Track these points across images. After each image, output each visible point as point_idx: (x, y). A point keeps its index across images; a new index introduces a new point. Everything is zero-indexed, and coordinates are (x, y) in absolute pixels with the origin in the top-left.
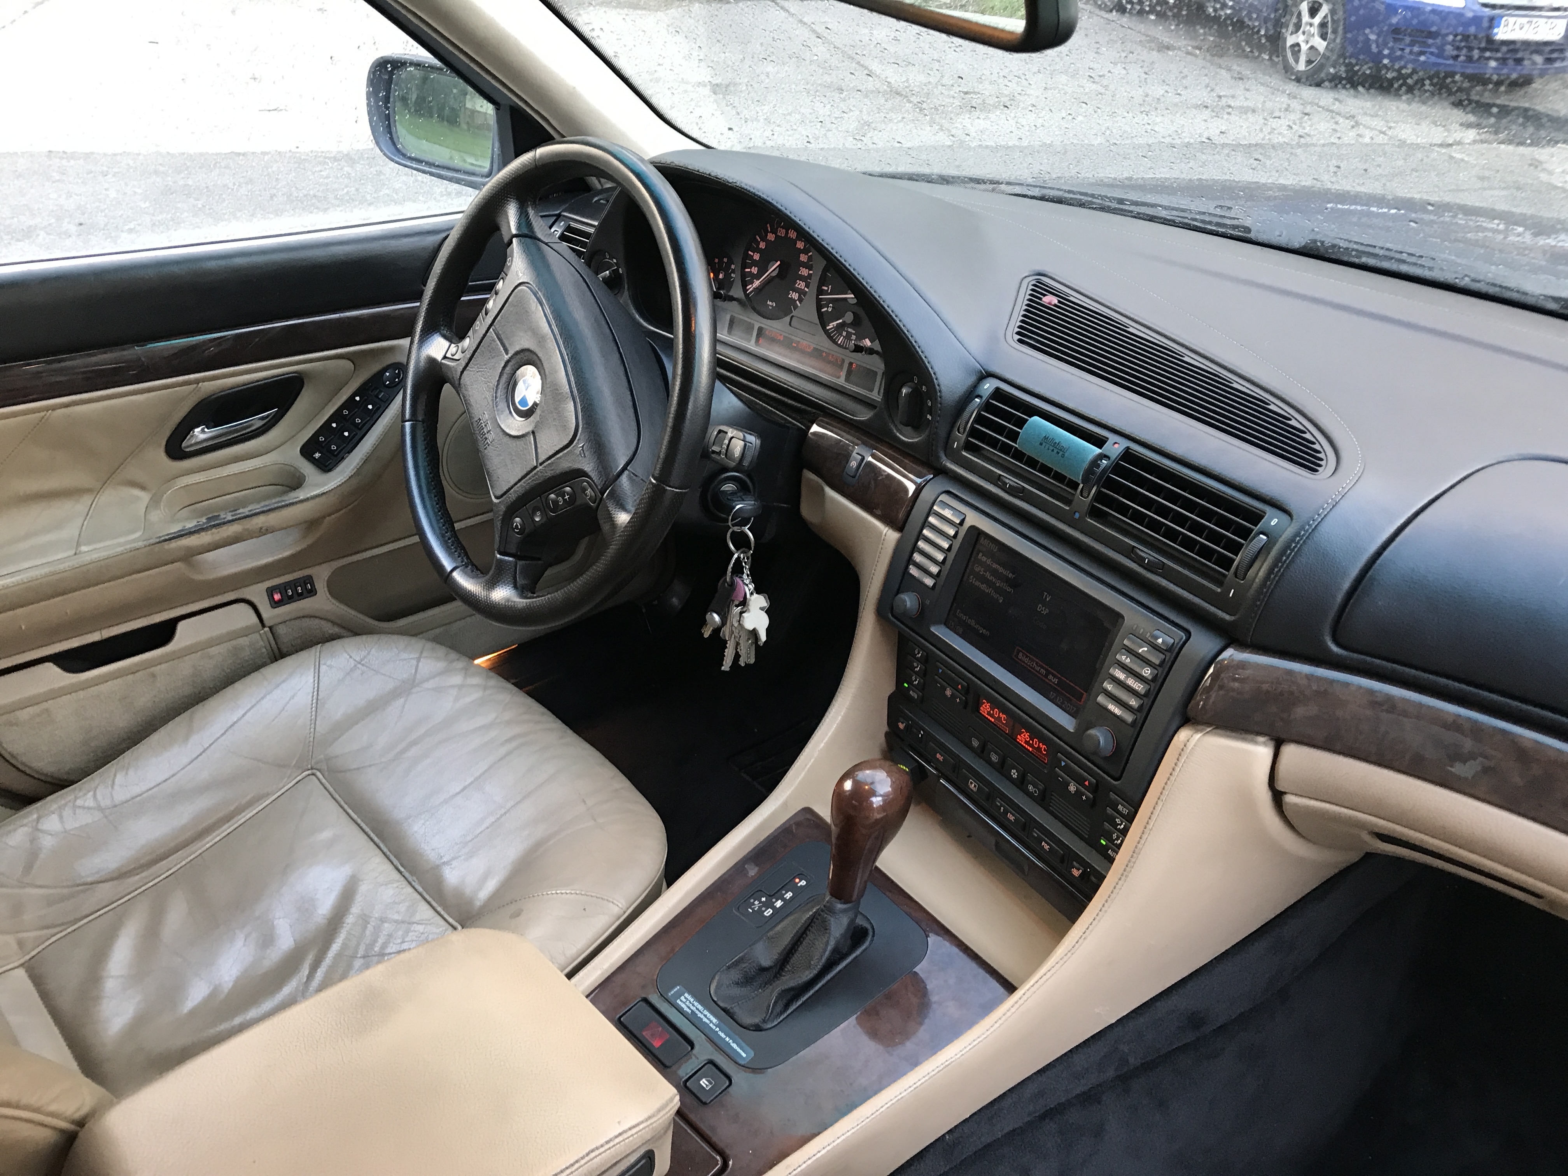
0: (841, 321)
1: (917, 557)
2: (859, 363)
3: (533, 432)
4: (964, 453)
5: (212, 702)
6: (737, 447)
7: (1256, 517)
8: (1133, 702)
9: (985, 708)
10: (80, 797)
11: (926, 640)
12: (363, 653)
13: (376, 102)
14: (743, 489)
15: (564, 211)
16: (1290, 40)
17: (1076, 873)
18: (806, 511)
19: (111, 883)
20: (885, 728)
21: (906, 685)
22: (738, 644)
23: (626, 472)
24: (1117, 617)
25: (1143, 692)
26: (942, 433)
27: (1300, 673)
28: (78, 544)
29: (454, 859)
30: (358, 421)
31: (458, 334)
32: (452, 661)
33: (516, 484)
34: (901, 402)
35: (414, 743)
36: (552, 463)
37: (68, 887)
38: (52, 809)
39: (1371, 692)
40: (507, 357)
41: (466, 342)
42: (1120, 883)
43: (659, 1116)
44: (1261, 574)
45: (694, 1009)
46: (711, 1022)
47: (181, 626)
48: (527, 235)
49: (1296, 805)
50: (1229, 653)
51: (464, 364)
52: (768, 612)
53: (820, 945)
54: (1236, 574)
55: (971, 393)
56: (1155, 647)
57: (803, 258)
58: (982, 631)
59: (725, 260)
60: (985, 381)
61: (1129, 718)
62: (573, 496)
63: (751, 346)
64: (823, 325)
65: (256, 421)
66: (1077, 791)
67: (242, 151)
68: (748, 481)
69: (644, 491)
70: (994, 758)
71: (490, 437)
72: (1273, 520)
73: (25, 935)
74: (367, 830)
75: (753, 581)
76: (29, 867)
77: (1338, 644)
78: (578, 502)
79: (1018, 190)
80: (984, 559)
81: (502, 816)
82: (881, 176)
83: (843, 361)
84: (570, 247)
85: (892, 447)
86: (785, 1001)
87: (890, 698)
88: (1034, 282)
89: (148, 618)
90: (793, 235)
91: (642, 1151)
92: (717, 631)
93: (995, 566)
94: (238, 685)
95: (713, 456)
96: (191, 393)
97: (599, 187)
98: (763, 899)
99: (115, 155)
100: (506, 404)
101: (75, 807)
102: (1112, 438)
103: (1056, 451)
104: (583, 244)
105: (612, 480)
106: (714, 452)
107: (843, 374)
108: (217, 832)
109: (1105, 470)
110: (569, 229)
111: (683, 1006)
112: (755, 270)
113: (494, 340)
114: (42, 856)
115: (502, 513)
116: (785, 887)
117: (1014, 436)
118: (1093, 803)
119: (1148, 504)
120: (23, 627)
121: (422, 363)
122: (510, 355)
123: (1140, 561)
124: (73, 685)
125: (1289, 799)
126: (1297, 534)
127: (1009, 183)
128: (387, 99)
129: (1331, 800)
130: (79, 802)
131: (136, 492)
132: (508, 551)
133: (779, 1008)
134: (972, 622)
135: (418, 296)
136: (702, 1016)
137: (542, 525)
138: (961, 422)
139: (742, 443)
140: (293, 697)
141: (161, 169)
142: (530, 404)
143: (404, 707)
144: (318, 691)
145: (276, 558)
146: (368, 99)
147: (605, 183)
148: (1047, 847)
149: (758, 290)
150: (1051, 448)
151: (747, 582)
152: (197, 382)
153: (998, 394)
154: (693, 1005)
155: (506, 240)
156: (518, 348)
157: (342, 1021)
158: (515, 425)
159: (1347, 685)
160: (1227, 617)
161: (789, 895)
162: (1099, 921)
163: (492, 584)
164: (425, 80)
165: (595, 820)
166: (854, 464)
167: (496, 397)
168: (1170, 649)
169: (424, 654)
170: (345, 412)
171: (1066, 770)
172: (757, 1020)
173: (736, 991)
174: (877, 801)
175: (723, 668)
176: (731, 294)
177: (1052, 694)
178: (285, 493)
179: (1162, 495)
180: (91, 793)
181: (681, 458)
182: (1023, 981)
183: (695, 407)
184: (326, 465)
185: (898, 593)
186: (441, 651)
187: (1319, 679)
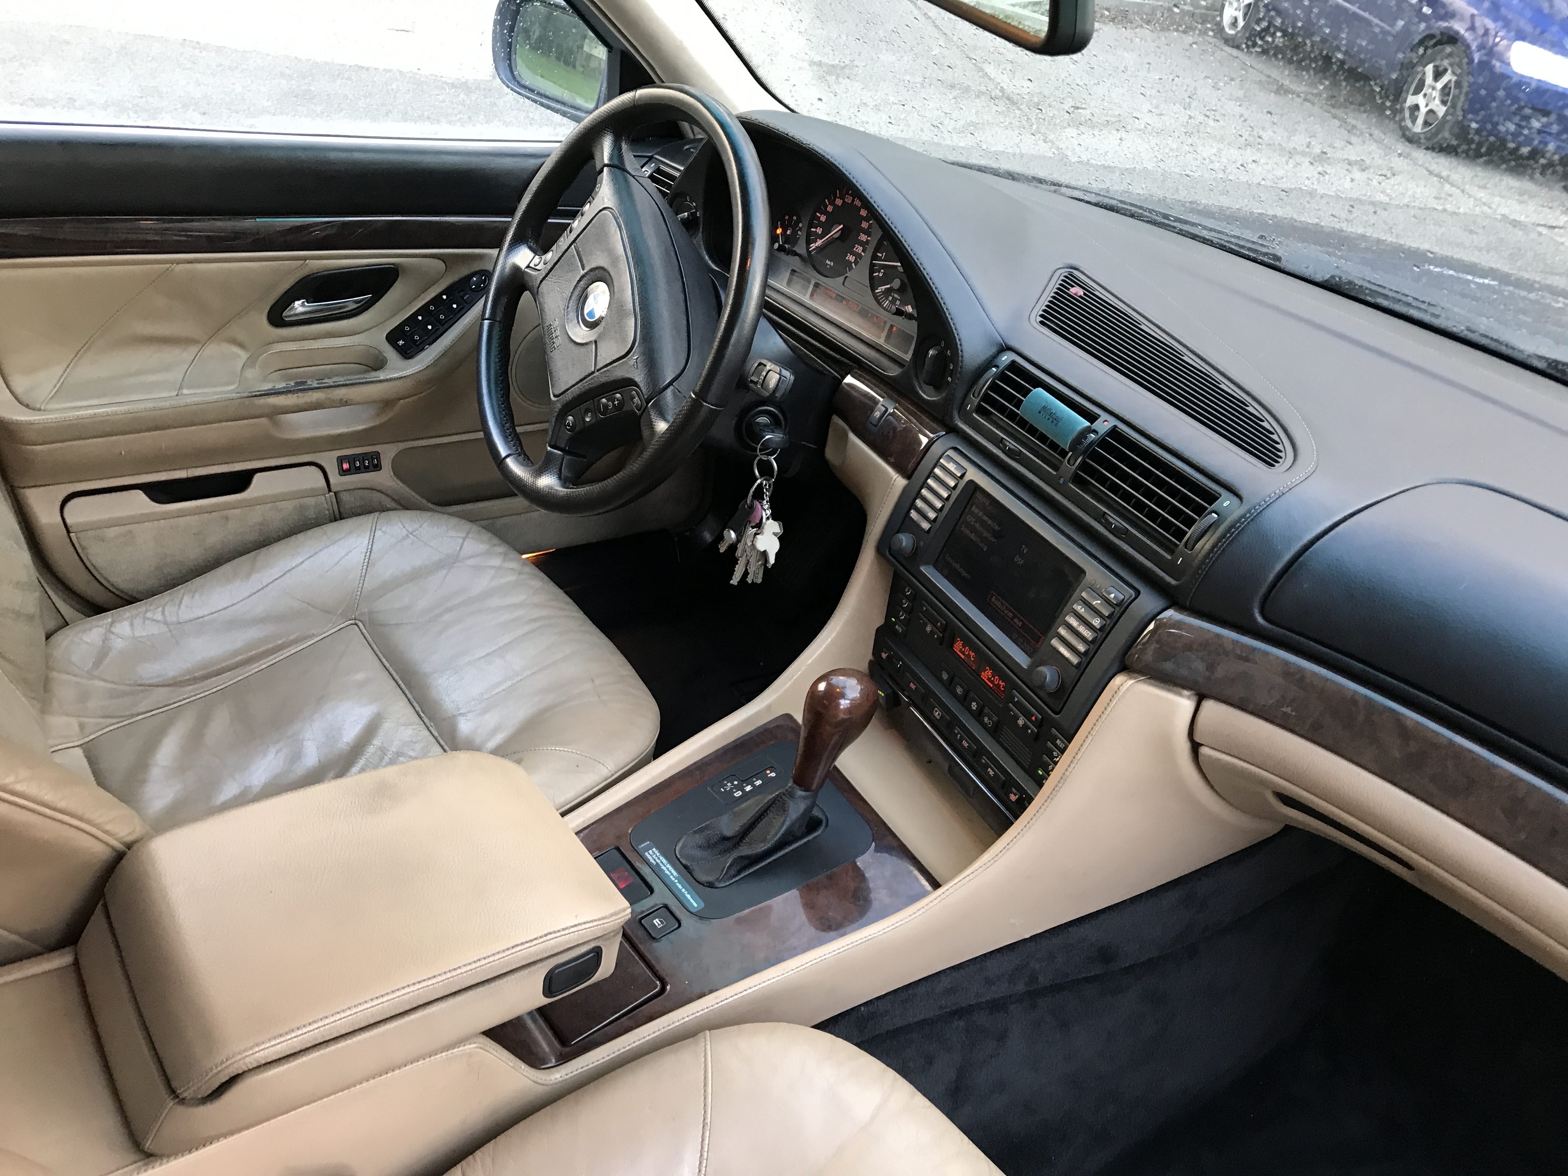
0: (889, 286)
1: (919, 503)
2: (899, 327)
3: (596, 342)
4: (974, 415)
5: (276, 548)
6: (773, 380)
7: (1212, 498)
8: (1082, 648)
9: (958, 646)
10: (150, 611)
11: (914, 576)
12: (416, 526)
13: (502, 30)
14: (776, 423)
15: (657, 154)
16: (1411, 100)
17: (1013, 798)
18: (830, 453)
19: (167, 688)
20: (870, 657)
21: (893, 619)
22: (748, 562)
23: (671, 387)
24: (1080, 572)
25: (1090, 639)
26: (959, 394)
27: (1228, 638)
28: (181, 388)
29: (469, 712)
30: (442, 317)
31: (542, 248)
32: (495, 545)
33: (573, 386)
34: (927, 361)
35: (449, 610)
36: (608, 371)
37: (130, 685)
38: (125, 616)
39: (1287, 663)
40: (582, 272)
41: (549, 255)
42: (1046, 804)
43: (611, 919)
44: (1208, 547)
45: (658, 861)
46: (672, 874)
47: (257, 477)
48: (617, 165)
49: (1210, 757)
50: (1170, 613)
51: (544, 274)
52: (780, 539)
53: (777, 822)
54: (1186, 545)
55: (990, 362)
56: (1107, 601)
57: (865, 225)
58: (964, 574)
59: (795, 218)
60: (1003, 353)
61: (1075, 660)
62: (622, 403)
63: (806, 299)
64: (873, 288)
65: (350, 303)
66: (1025, 725)
67: (366, 65)
68: (780, 416)
69: (685, 404)
70: (959, 690)
71: (557, 342)
72: (1226, 502)
73: (87, 720)
74: (397, 677)
75: (771, 507)
76: (98, 663)
77: (1264, 617)
78: (625, 409)
79: (1077, 194)
80: (976, 511)
81: (518, 682)
82: (953, 164)
83: (885, 322)
84: (657, 188)
85: (913, 403)
86: (738, 868)
87: (877, 630)
88: (1066, 274)
89: (230, 465)
90: (858, 203)
91: (592, 945)
92: (733, 547)
93: (985, 518)
94: (300, 536)
95: (751, 385)
96: (296, 269)
97: (691, 136)
98: (736, 783)
99: (244, 52)
100: (575, 314)
101: (145, 619)
102: (1104, 415)
103: (1051, 419)
104: (669, 186)
105: (657, 392)
106: (752, 381)
107: (884, 335)
108: (264, 661)
109: (1092, 443)
110: (658, 171)
111: (650, 858)
112: (819, 231)
113: (573, 256)
114: (111, 655)
115: (557, 410)
116: (757, 776)
117: (1018, 404)
118: (1037, 737)
119: (1124, 477)
120: (123, 453)
121: (507, 270)
122: (585, 271)
123: (1107, 525)
124: (154, 513)
125: (1204, 751)
126: (1244, 516)
127: (1067, 187)
128: (511, 29)
129: (1240, 756)
130: (149, 615)
131: (236, 349)
132: (558, 444)
133: (732, 872)
134: (957, 566)
135: (511, 213)
136: (664, 868)
137: (592, 426)
138: (976, 388)
139: (778, 376)
140: (347, 554)
141: (287, 72)
142: (597, 317)
143: (445, 578)
144: (371, 552)
145: (350, 429)
146: (495, 26)
147: (699, 133)
148: (992, 773)
149: (820, 249)
150: (1048, 417)
151: (766, 507)
152: (305, 259)
153: (1013, 366)
154: (659, 858)
155: (598, 168)
156: (593, 265)
157: (357, 802)
158: (581, 334)
159: (1266, 654)
160: (1173, 582)
161: (758, 783)
162: (1023, 836)
163: (539, 472)
164: (549, 17)
165: (599, 697)
166: (877, 414)
167: (568, 307)
168: (1120, 604)
169: (470, 536)
170: (432, 308)
171: (1018, 705)
172: (710, 879)
173: (698, 853)
174: (844, 703)
175: (732, 582)
176: (795, 249)
177: (1015, 635)
178: (366, 372)
179: (1137, 471)
180: (160, 609)
181: (720, 378)
182: (947, 881)
183: (739, 335)
184: (407, 353)
185: (898, 532)
186: (486, 535)
187: (1244, 646)
